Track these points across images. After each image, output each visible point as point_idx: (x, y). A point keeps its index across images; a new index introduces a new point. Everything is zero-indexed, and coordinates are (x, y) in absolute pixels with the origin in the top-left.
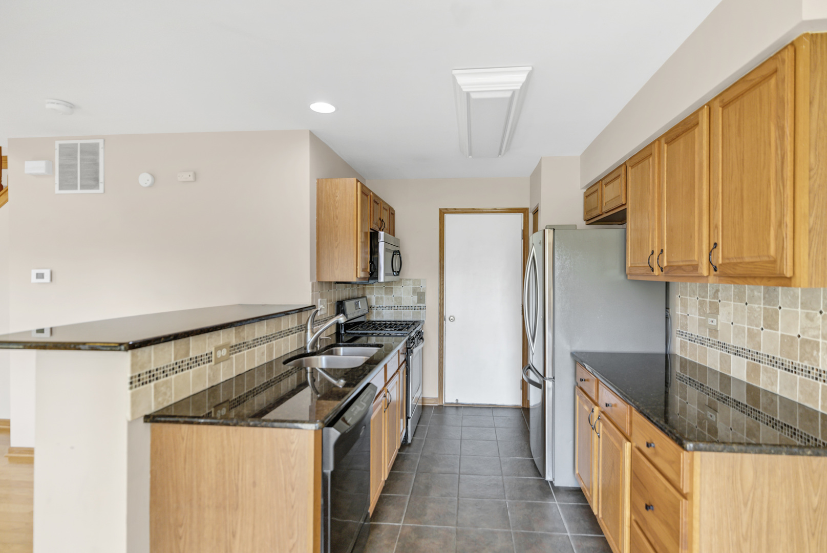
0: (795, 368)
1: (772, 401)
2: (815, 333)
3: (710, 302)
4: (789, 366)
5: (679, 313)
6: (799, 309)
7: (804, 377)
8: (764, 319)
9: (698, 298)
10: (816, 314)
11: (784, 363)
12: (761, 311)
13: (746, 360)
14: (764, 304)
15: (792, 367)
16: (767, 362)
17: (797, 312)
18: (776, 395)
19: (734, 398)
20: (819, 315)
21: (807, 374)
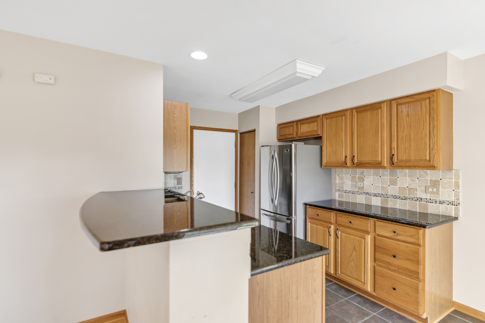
0: (406, 198)
1: (395, 211)
2: (416, 185)
3: (358, 177)
4: (403, 198)
5: (338, 182)
6: (408, 178)
7: (410, 201)
8: (390, 182)
9: (350, 176)
10: (416, 179)
11: (400, 197)
12: (388, 179)
13: (380, 198)
14: (390, 177)
15: (404, 198)
16: (391, 197)
17: (407, 179)
18: (397, 209)
19: (373, 213)
20: (417, 179)
21: (412, 200)
